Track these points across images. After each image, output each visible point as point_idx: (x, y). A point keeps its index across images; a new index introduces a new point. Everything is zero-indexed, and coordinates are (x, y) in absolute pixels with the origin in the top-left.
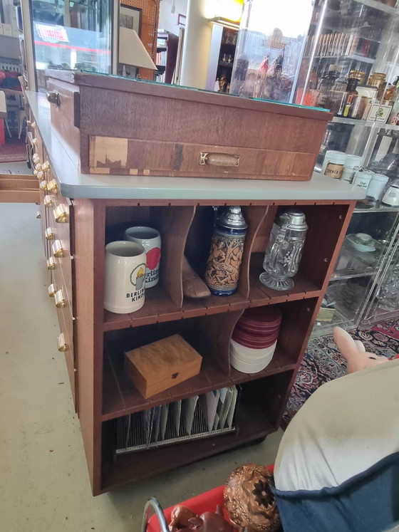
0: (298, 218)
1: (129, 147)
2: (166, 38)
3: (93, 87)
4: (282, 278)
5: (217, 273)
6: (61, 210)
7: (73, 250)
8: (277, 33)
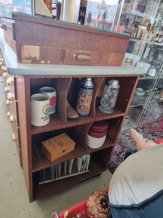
0: (116, 82)
1: (40, 51)
2: (56, 3)
3: (21, 20)
4: (109, 108)
5: (81, 107)
6: (10, 80)
7: (16, 98)
8: (103, 3)
